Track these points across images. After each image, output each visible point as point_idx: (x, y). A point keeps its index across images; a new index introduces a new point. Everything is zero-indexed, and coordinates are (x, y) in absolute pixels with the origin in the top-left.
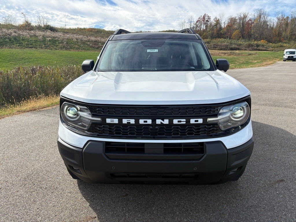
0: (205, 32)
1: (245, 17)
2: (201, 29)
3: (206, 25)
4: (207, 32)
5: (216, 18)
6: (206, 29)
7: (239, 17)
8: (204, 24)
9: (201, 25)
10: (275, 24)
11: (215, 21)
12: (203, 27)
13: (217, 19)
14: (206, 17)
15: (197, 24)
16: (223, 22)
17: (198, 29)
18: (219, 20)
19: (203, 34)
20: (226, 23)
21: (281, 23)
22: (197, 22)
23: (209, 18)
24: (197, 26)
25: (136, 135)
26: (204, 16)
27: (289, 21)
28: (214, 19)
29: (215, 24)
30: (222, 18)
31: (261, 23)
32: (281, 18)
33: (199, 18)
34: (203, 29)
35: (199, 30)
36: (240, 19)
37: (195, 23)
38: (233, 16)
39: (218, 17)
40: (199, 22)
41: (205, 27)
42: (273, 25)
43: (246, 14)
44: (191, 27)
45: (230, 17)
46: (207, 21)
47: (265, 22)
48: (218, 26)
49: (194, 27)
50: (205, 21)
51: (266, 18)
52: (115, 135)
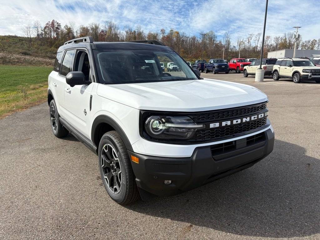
0: (57, 40)
1: (97, 28)
2: (51, 36)
3: (57, 33)
4: (60, 41)
5: (67, 26)
6: (58, 37)
7: (91, 27)
8: (54, 31)
9: (51, 32)
10: (125, 37)
11: (66, 29)
12: (54, 35)
13: (69, 27)
14: (55, 24)
15: (46, 30)
16: (75, 31)
17: (48, 36)
18: (70, 28)
19: (55, 42)
20: (79, 32)
21: (130, 36)
22: (45, 28)
23: (59, 25)
24: (46, 33)
25: (221, 137)
26: (52, 22)
27: (136, 35)
28: (65, 27)
29: (66, 32)
30: (73, 26)
31: (113, 35)
32: (129, 32)
33: (47, 24)
34: (54, 37)
35: (48, 38)
36: (92, 29)
37: (43, 29)
38: (85, 26)
39: (69, 26)
40: (47, 28)
41: (56, 34)
42: (123, 38)
43: (98, 25)
44: (39, 33)
45: (82, 27)
46: (57, 28)
47: (116, 34)
48: (71, 34)
49: (42, 34)
50: (55, 28)
51: (116, 31)
52: (215, 138)
